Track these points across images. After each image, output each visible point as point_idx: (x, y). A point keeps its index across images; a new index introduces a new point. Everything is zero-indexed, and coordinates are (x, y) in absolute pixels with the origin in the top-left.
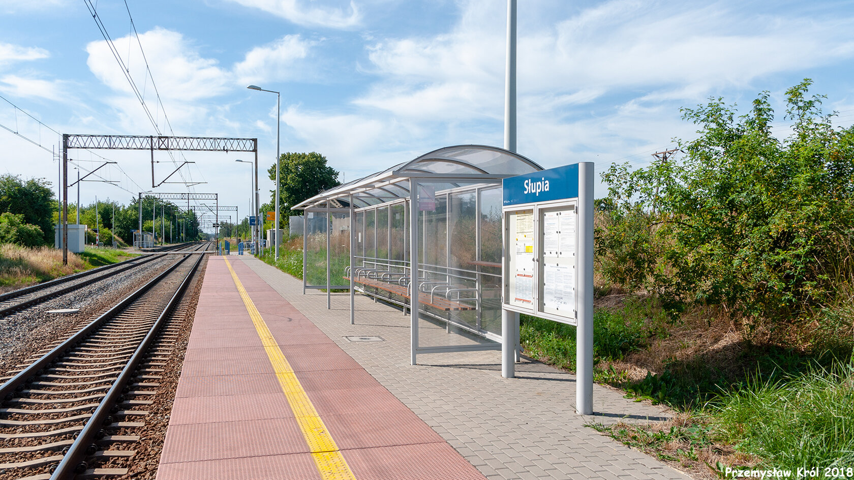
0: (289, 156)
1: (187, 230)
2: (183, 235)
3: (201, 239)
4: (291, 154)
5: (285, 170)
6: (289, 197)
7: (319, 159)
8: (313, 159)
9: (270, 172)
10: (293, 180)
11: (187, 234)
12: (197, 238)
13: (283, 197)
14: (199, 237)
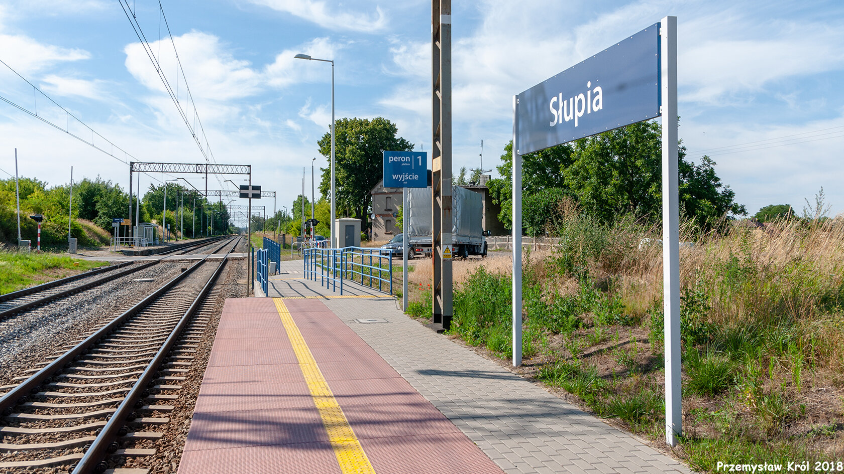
0: (347, 123)
1: (215, 223)
2: (210, 228)
3: (232, 233)
4: (349, 120)
5: (342, 140)
6: (347, 178)
7: (388, 127)
8: (380, 126)
9: (320, 144)
10: (353, 152)
11: (215, 227)
12: (227, 231)
13: (340, 176)
14: (229, 231)
